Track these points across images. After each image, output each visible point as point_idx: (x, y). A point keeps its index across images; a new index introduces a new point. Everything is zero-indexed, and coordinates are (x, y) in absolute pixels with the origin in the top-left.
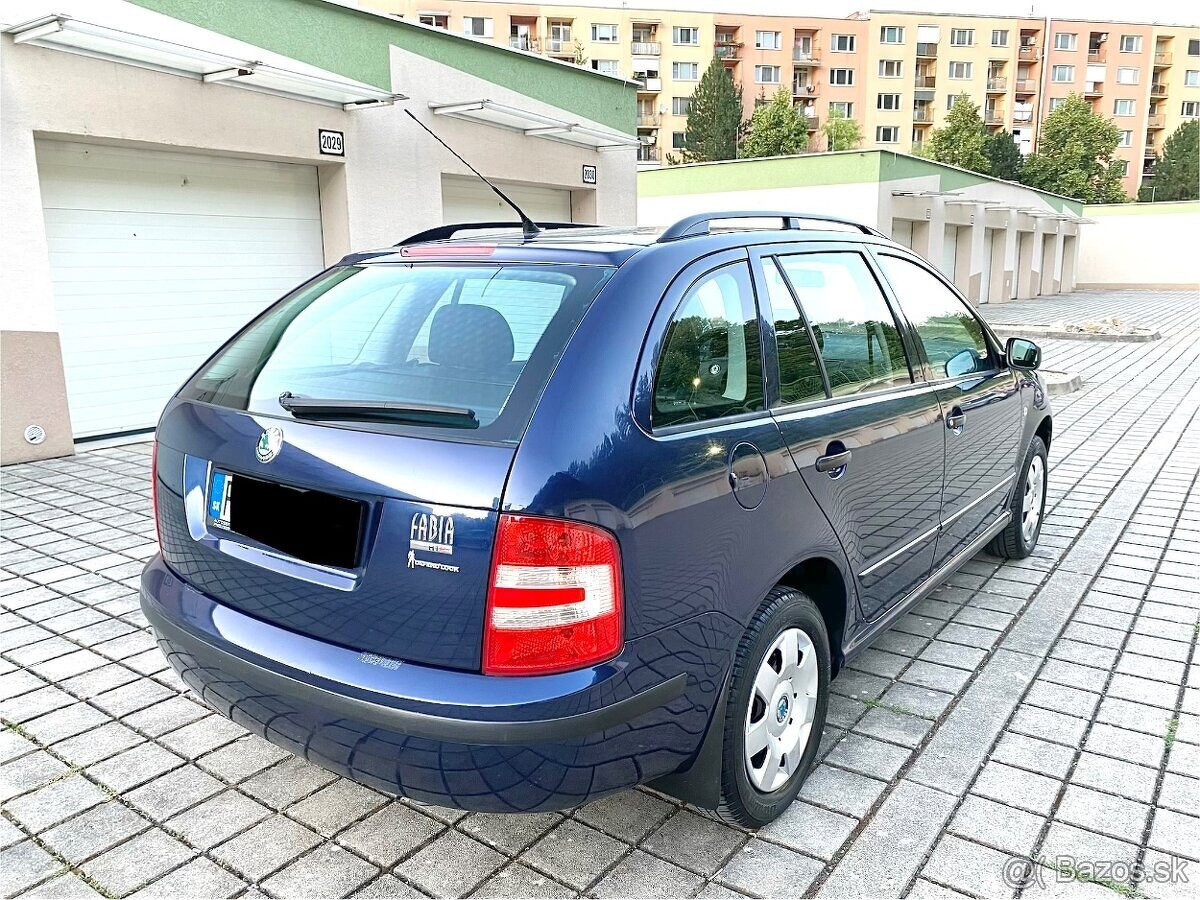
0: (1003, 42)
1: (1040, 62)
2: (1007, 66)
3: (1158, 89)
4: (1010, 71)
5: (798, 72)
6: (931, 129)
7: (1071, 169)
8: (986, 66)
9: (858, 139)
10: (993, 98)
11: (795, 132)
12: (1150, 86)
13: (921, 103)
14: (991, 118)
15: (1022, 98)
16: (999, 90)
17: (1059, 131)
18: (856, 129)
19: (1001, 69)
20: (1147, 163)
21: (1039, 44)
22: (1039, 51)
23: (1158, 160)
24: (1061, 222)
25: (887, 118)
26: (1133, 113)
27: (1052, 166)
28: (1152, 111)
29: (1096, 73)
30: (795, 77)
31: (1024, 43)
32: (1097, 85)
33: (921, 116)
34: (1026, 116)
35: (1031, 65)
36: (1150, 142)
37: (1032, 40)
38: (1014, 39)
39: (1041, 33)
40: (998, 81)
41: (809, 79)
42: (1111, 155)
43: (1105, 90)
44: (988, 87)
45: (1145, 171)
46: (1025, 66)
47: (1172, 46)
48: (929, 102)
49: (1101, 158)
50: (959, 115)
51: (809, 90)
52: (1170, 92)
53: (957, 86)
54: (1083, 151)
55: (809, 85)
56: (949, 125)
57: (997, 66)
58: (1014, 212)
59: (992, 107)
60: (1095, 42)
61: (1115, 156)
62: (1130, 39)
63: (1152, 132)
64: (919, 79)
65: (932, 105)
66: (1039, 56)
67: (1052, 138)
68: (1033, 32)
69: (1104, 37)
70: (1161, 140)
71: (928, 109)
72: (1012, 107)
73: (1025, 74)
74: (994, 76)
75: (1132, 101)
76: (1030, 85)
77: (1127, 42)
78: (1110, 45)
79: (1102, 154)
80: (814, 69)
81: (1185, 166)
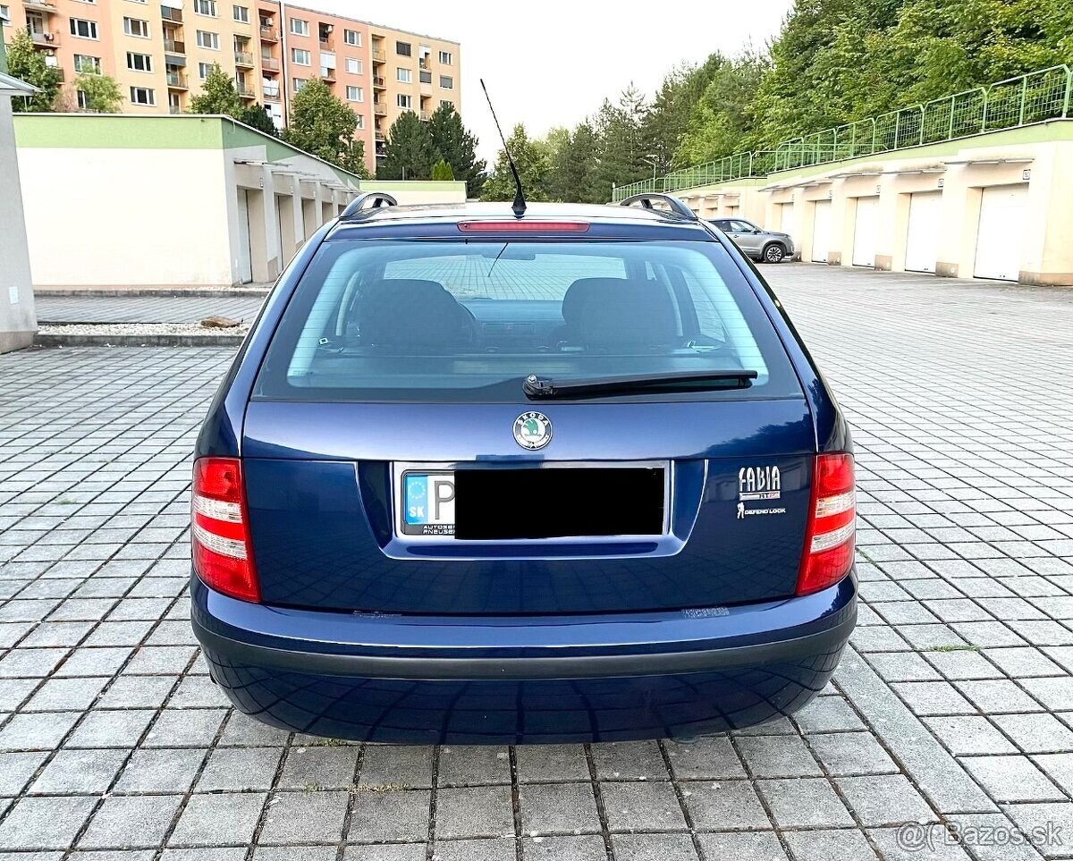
0: (245, 18)
1: (280, 43)
2: (251, 42)
3: (378, 81)
4: (254, 46)
5: (31, 16)
6: (188, 96)
7: (323, 146)
8: (232, 40)
9: (119, 98)
10: (243, 72)
11: (45, 83)
12: (372, 79)
13: (174, 67)
14: (243, 90)
15: (269, 75)
16: (247, 65)
17: (307, 110)
18: (114, 87)
19: (246, 44)
20: (378, 144)
21: (277, 26)
22: (278, 32)
23: (387, 143)
24: (349, 195)
25: (140, 79)
26: (362, 100)
27: (305, 141)
28: (376, 99)
29: (329, 60)
30: (28, 22)
31: (264, 22)
32: (330, 70)
33: (174, 81)
34: (275, 92)
35: (272, 44)
36: (378, 127)
37: (270, 21)
38: (253, 17)
39: (277, 15)
40: (245, 55)
41: (45, 26)
42: (352, 136)
43: (337, 77)
44: (237, 60)
45: (377, 152)
46: (267, 44)
47: (384, 45)
48: (181, 68)
49: (344, 138)
50: (216, 84)
51: (47, 38)
52: (387, 85)
53: (209, 56)
54: (329, 129)
55: (46, 32)
56: (207, 93)
57: (242, 41)
58: (318, 183)
59: (242, 80)
60: (324, 31)
61: (355, 137)
62: (352, 34)
63: (379, 118)
64: (168, 42)
65: (185, 72)
66: (278, 37)
67: (302, 115)
68: (271, 14)
69: (330, 29)
70: (387, 126)
71: (181, 74)
72: (261, 82)
73: (268, 52)
74: (240, 50)
75: (359, 89)
76: (275, 64)
77: (350, 36)
78: (336, 35)
79: (345, 134)
80: (50, 15)
81: (408, 150)
